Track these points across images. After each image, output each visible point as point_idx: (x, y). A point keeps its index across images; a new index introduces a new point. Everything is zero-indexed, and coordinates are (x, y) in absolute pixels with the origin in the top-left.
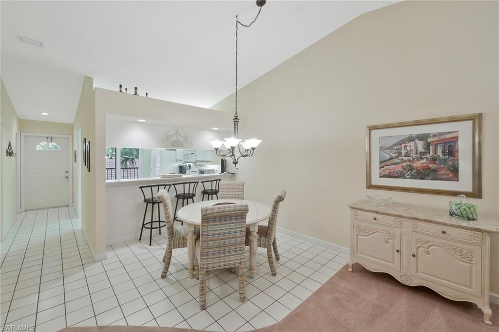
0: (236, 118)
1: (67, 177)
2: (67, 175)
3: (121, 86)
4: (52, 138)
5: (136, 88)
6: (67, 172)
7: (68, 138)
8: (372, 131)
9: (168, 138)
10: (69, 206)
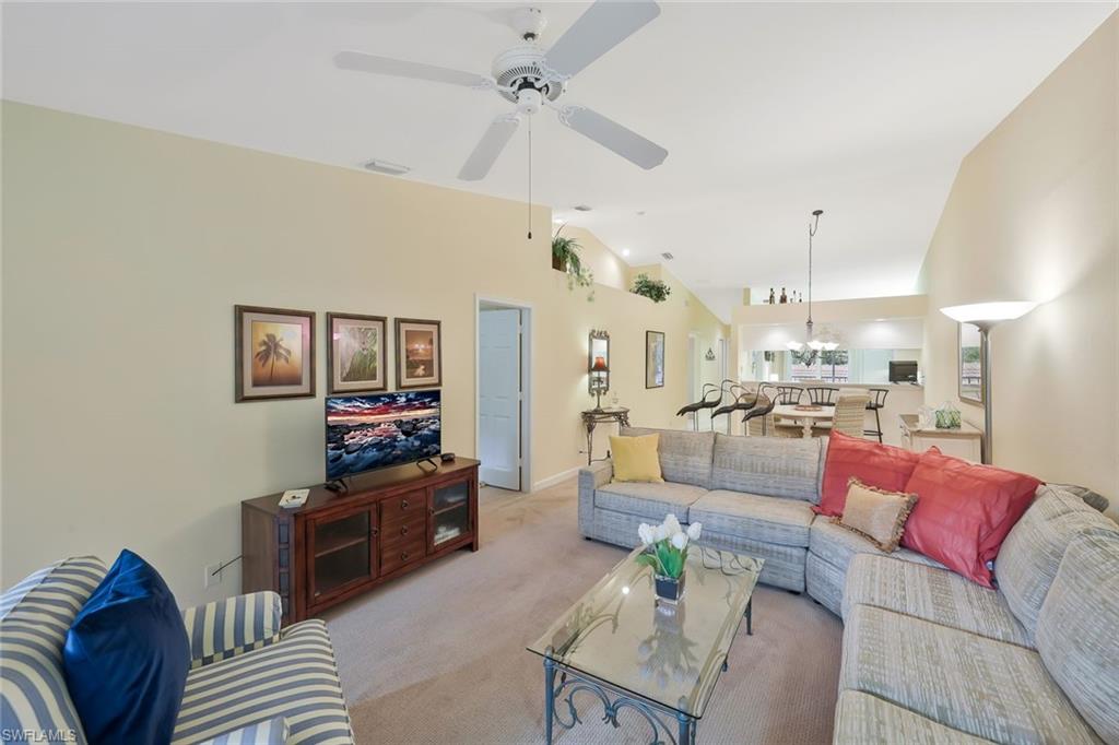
0: (810, 322)
5: (784, 290)
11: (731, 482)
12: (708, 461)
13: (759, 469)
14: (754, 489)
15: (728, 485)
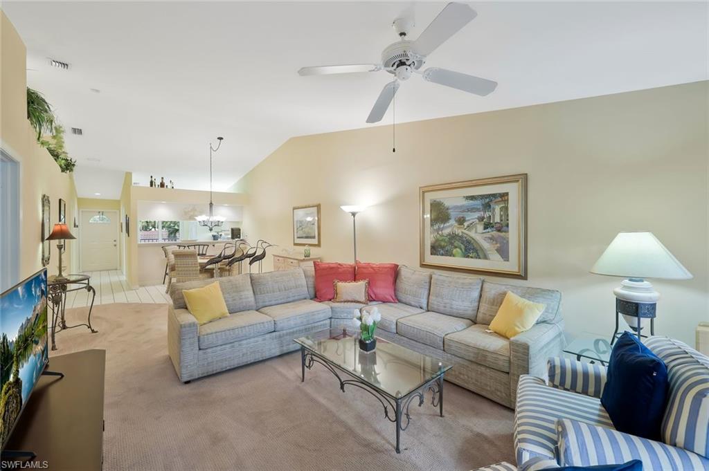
0: (211, 203)
1: (115, 245)
2: (115, 243)
3: (151, 177)
4: (103, 212)
5: (162, 178)
6: (115, 241)
7: (116, 212)
8: (295, 211)
9: (186, 213)
10: (116, 269)
11: (269, 301)
12: (252, 292)
13: (283, 289)
14: (283, 301)
15: (267, 304)
